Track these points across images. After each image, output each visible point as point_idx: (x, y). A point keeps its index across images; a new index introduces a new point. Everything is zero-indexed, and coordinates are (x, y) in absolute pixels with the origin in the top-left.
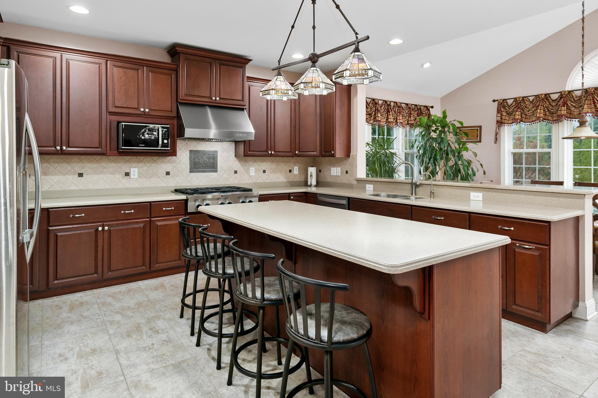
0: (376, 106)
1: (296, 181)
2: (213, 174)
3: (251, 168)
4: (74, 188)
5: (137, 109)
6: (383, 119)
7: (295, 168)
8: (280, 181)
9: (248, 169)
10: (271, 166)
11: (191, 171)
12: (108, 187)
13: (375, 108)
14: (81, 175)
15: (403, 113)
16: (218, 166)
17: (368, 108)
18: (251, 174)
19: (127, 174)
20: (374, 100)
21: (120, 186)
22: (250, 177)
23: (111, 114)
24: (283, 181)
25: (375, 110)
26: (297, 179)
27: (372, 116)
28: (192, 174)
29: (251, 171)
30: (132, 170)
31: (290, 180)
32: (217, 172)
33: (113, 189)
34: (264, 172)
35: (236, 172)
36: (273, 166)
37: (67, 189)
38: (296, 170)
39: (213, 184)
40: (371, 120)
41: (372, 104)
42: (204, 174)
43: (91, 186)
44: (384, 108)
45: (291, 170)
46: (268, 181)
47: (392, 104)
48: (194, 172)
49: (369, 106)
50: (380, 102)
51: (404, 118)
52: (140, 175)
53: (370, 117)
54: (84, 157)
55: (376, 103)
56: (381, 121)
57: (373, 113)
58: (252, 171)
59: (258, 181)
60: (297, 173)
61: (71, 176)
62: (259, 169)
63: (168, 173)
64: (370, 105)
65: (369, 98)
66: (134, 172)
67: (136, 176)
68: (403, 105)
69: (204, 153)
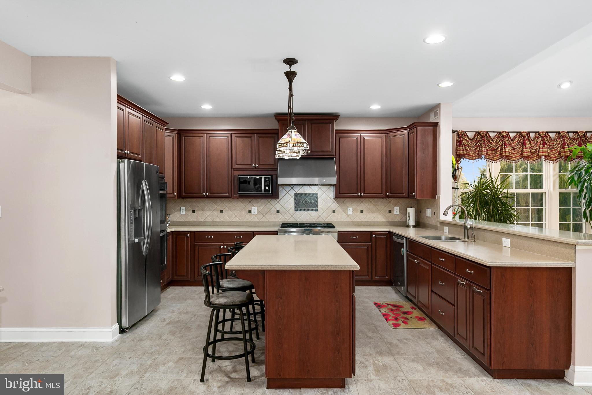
0: (503, 141)
1: (396, 221)
2: (315, 212)
3: (348, 208)
4: (218, 219)
5: (250, 165)
6: (516, 153)
7: (395, 208)
8: (378, 220)
9: (346, 209)
10: (368, 207)
11: (296, 210)
12: (238, 220)
13: (503, 143)
14: (222, 211)
15: (553, 144)
16: (318, 206)
17: (491, 143)
18: (349, 214)
19: (250, 211)
20: (500, 133)
21: (245, 220)
22: (348, 216)
23: (234, 170)
24: (382, 220)
25: (502, 145)
26: (398, 219)
27: (497, 152)
28: (297, 212)
29: (348, 211)
30: (253, 208)
31: (390, 220)
32: (317, 211)
33: (241, 221)
34: (362, 211)
35: (334, 211)
36: (371, 207)
37: (214, 220)
38: (396, 211)
39: (314, 220)
40: (495, 156)
41: (498, 137)
42: (306, 212)
43: (228, 219)
44: (517, 141)
45: (391, 211)
46: (366, 220)
47: (532, 135)
48: (298, 211)
49: (492, 140)
50: (512, 135)
51: (555, 150)
52: (259, 212)
53: (495, 153)
54: (224, 199)
55: (503, 137)
56: (511, 157)
57: (499, 148)
58: (350, 210)
59: (356, 220)
60: (398, 213)
61: (216, 212)
62: (357, 209)
63: (278, 211)
64: (495, 139)
65: (493, 132)
66: (255, 210)
67: (256, 213)
68: (552, 135)
69: (306, 195)
